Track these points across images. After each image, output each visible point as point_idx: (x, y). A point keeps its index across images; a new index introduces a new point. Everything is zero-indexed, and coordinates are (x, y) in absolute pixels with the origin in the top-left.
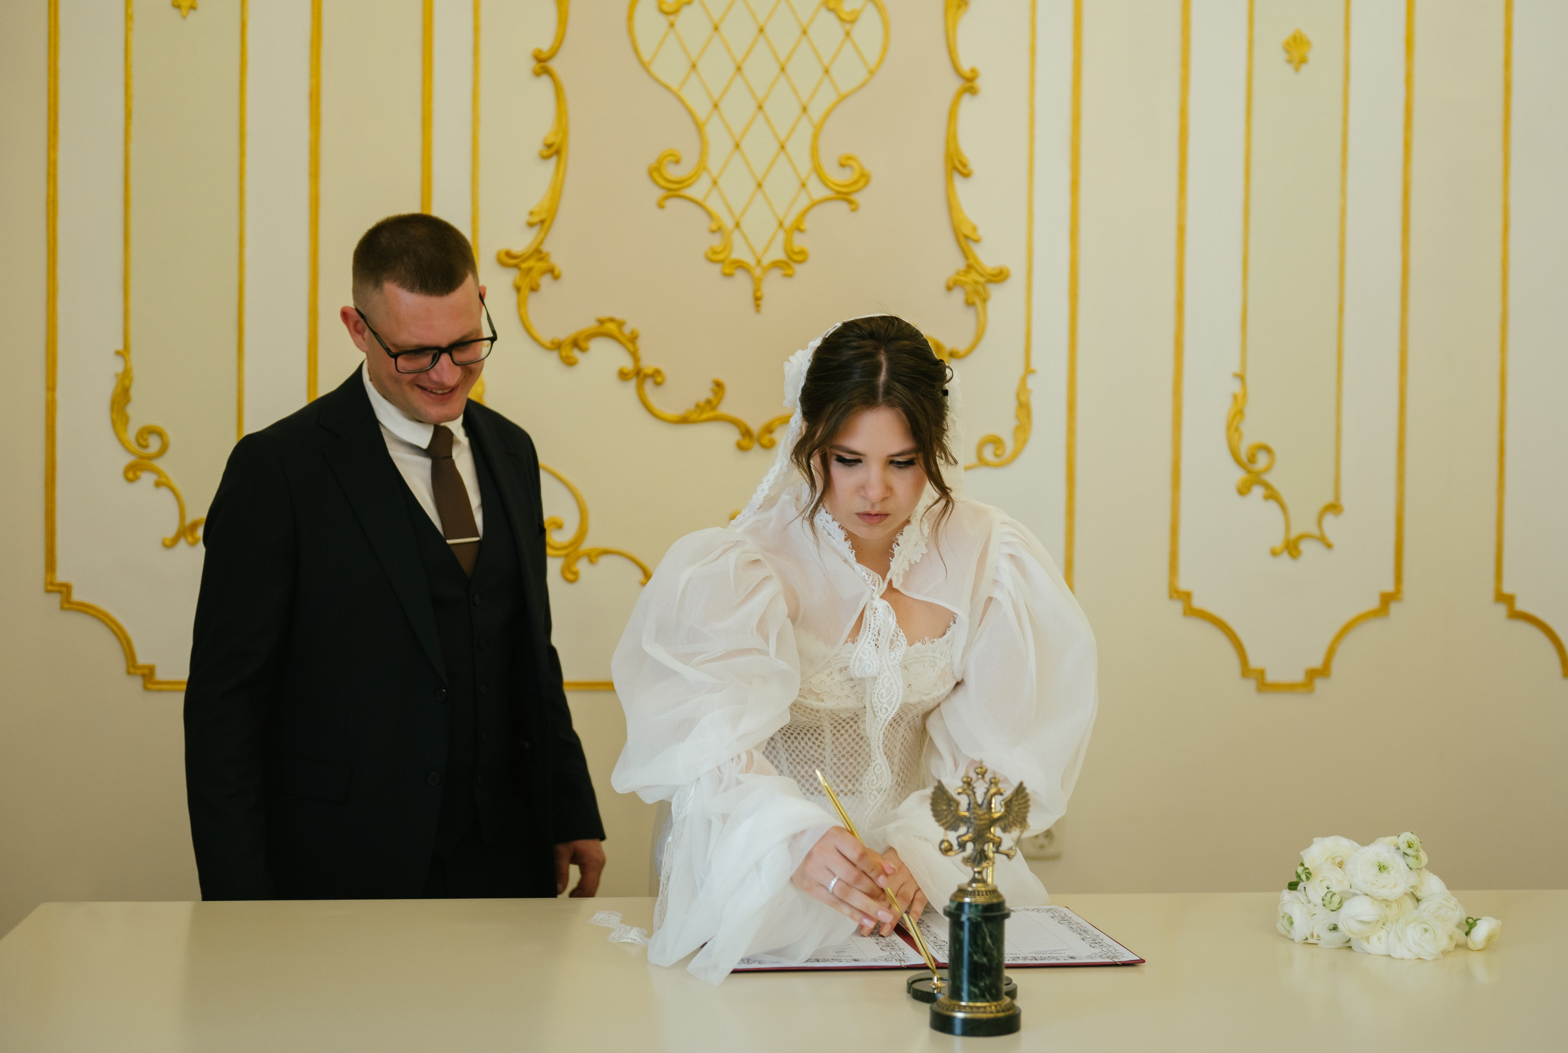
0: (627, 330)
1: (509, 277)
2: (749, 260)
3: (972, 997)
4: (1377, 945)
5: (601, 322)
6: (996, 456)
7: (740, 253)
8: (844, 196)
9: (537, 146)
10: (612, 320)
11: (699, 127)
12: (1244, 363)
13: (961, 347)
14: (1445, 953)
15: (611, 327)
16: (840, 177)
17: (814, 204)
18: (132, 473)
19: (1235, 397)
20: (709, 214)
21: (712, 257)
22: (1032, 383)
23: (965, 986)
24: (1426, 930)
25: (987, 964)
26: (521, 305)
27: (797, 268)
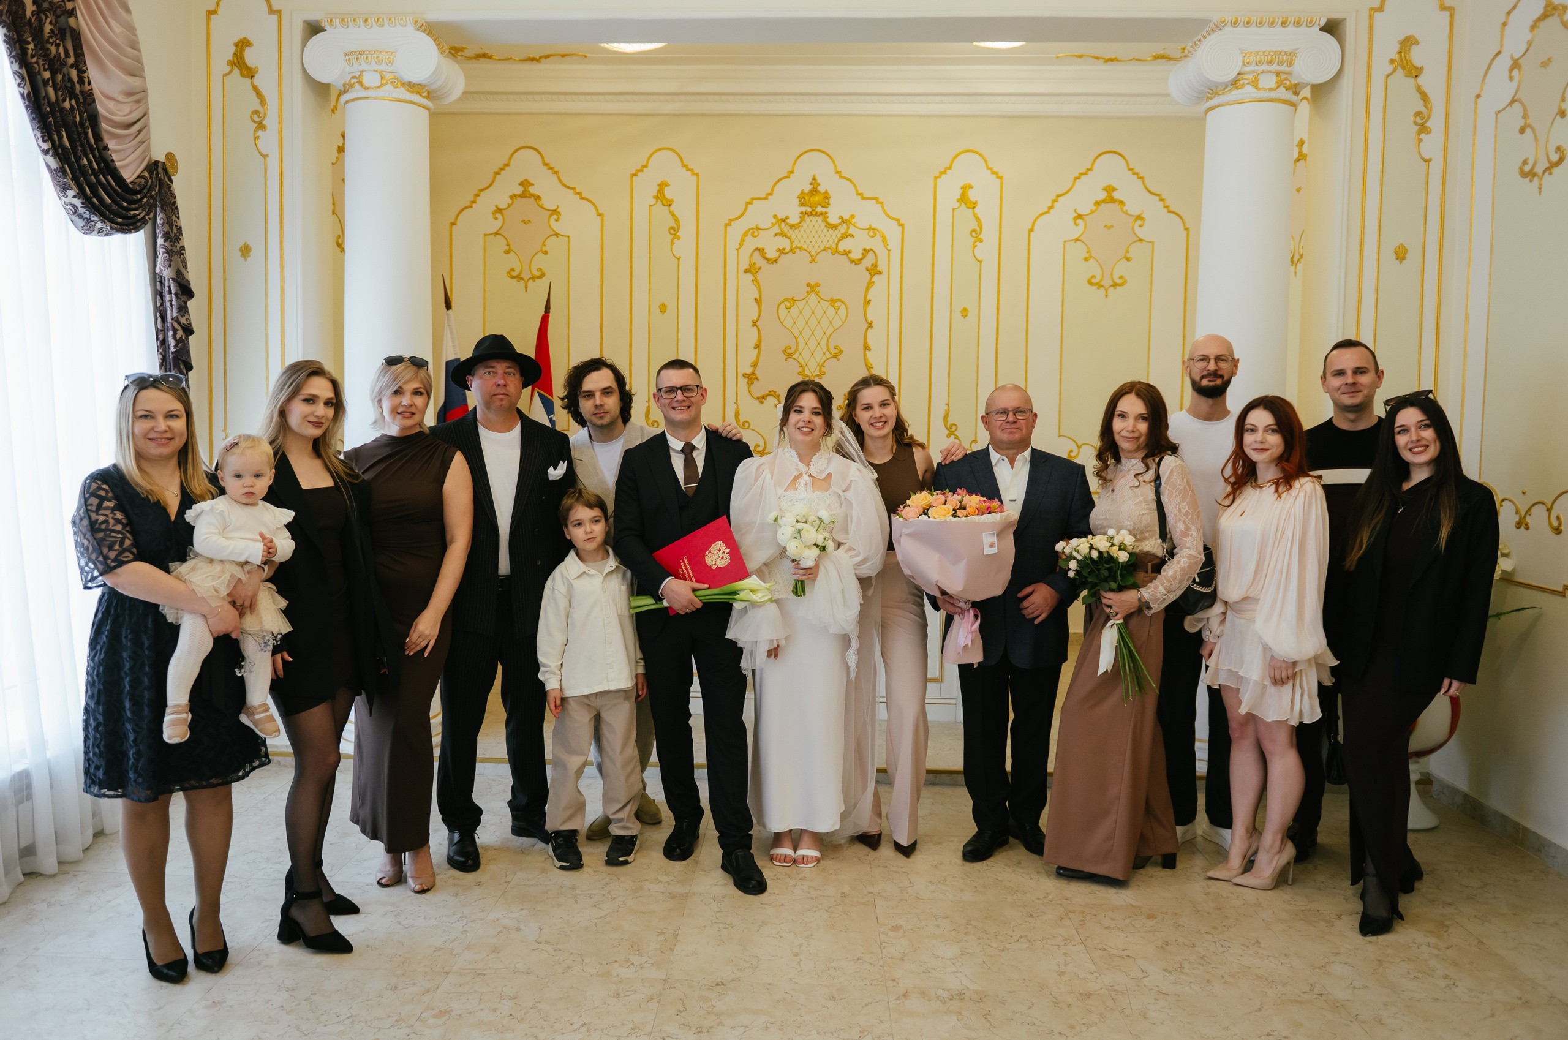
1: (746, 380)
8: (835, 356)
9: (753, 345)
11: (796, 339)
15: (773, 393)
16: (835, 351)
17: (827, 359)
19: (946, 410)
20: (799, 362)
26: (749, 387)
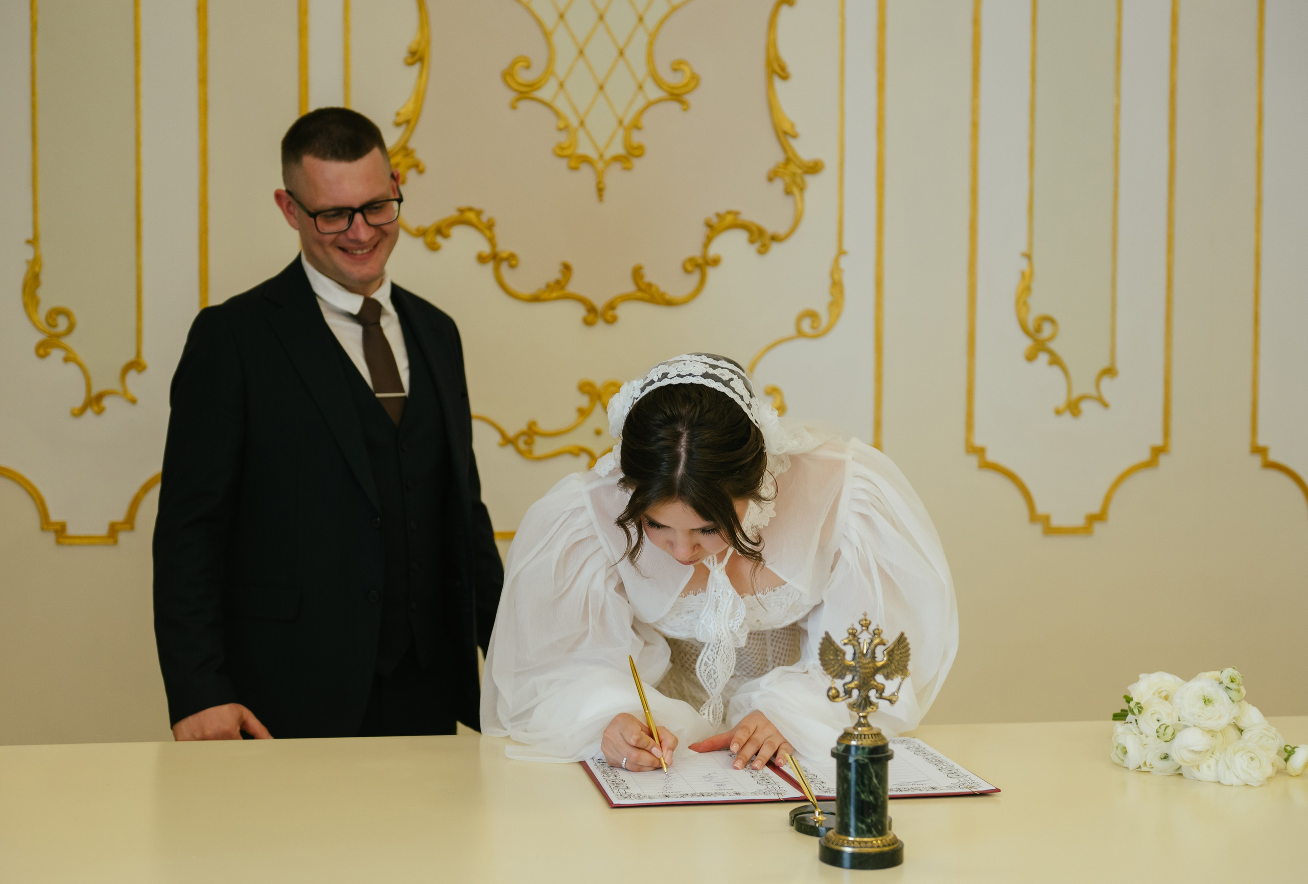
0: (484, 218)
2: (592, 153)
3: (860, 833)
4: (1207, 773)
5: (462, 211)
6: (813, 328)
7: (585, 148)
8: (676, 96)
9: (403, 53)
10: (470, 209)
11: (547, 35)
12: (1031, 244)
13: (781, 230)
14: (1269, 779)
15: (471, 216)
16: (673, 80)
17: (650, 105)
18: (42, 350)
19: (1023, 274)
20: (557, 114)
21: (560, 152)
22: (844, 262)
23: (853, 822)
24: (1252, 759)
25: (873, 802)
27: (637, 162)
